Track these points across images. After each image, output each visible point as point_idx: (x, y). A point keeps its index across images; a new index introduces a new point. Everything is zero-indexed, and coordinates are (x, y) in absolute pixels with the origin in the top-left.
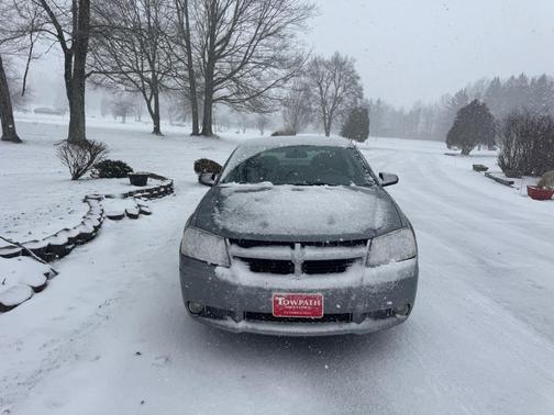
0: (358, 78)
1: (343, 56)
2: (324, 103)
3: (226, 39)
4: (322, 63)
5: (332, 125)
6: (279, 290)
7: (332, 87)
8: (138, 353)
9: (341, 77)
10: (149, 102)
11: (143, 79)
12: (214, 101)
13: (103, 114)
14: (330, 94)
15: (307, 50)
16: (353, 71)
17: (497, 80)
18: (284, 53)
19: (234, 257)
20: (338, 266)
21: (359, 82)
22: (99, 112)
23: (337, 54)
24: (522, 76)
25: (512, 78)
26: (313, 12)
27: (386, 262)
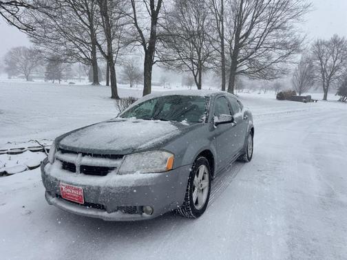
1: (340, 36)
3: (247, 35)
4: (323, 43)
6: (63, 181)
7: (331, 60)
10: (195, 77)
11: (193, 63)
12: (237, 74)
13: (182, 85)
14: (329, 65)
15: (302, 35)
18: (288, 39)
19: (57, 159)
20: (102, 171)
22: (181, 84)
26: (310, 8)
27: (133, 172)
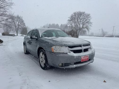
0: (24, 21)
2: (16, 26)
4: (14, 17)
5: (18, 31)
6: (82, 56)
7: (17, 23)
8: (49, 81)
9: (19, 21)
14: (17, 24)
16: (22, 20)
17: (50, 24)
19: (70, 51)
21: (24, 22)
23: (18, 15)
24: (54, 24)
25: (52, 24)
